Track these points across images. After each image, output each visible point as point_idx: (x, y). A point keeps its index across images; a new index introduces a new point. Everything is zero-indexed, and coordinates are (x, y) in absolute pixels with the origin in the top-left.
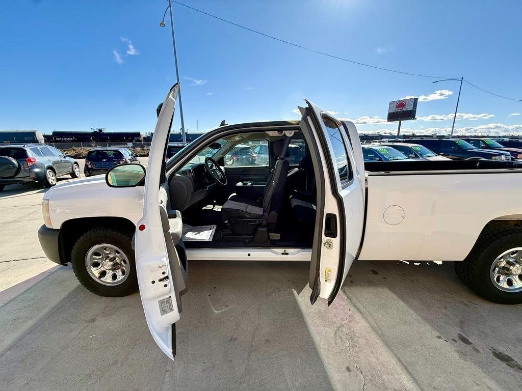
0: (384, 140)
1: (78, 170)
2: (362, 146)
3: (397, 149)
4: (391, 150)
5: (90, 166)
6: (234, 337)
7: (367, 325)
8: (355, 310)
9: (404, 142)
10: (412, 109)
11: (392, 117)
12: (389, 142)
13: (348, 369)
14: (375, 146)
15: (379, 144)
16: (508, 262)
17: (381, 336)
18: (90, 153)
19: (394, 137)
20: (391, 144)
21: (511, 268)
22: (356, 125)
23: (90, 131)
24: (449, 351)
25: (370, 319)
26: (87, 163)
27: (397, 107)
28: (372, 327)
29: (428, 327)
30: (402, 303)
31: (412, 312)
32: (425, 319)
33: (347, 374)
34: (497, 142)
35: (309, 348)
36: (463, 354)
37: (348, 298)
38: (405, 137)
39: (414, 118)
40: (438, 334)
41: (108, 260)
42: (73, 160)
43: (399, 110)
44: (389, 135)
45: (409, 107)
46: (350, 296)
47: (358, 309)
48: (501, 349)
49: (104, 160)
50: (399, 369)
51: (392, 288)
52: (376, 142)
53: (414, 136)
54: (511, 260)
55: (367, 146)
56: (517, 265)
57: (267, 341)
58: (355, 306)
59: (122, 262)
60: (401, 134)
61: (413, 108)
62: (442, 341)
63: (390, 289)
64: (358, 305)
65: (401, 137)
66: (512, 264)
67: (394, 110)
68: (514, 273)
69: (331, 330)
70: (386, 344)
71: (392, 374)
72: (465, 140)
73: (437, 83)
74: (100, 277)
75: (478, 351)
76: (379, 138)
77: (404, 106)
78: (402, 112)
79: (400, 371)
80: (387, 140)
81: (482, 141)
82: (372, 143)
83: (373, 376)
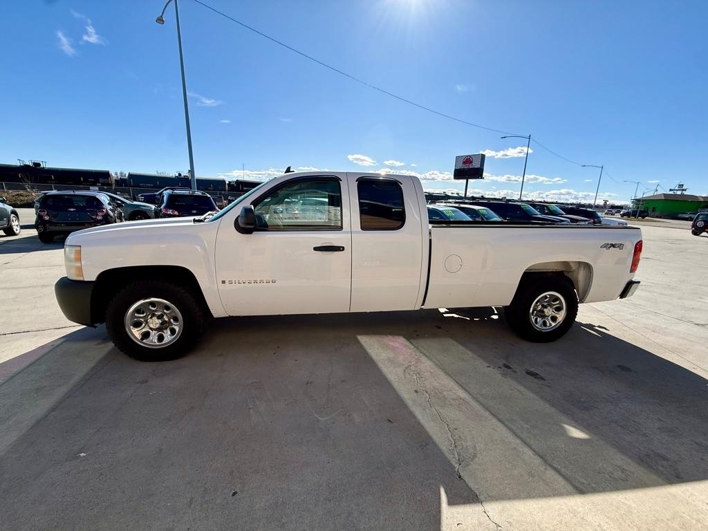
0: (450, 200)
1: (16, 223)
2: (428, 206)
3: (464, 212)
4: (457, 212)
5: (47, 218)
6: (310, 381)
7: (431, 364)
8: (421, 355)
9: (471, 204)
10: (479, 166)
11: (459, 174)
12: (456, 203)
13: (416, 391)
14: (440, 206)
15: (445, 204)
16: (543, 306)
17: (443, 370)
18: (46, 197)
19: (461, 198)
20: (457, 205)
21: (545, 310)
22: (422, 182)
23: (18, 164)
24: (495, 374)
25: (434, 359)
26: (42, 213)
27: (464, 163)
28: (436, 365)
29: (481, 361)
30: (461, 347)
31: (469, 352)
32: (480, 356)
33: (415, 394)
34: (560, 208)
35: (383, 382)
36: (504, 375)
37: (415, 347)
38: (473, 198)
39: (482, 178)
40: (488, 365)
41: (155, 318)
42: (9, 208)
43: (466, 167)
44: (456, 195)
45: (476, 165)
46: (416, 345)
47: (424, 354)
48: (532, 370)
49: (72, 210)
50: (456, 387)
51: (453, 337)
52: (442, 202)
53: (483, 198)
54: (545, 304)
55: (431, 206)
56: (549, 308)
57: (343, 381)
58: (422, 353)
59: (172, 320)
60: (469, 195)
61: (481, 165)
62: (491, 369)
63: (451, 338)
64: (423, 350)
65: (469, 199)
66: (546, 307)
67: (461, 166)
68: (547, 315)
69: (400, 370)
70: (447, 374)
71: (451, 391)
72: (531, 205)
73: (506, 139)
74: (142, 339)
75: (515, 372)
76: (445, 198)
77: (471, 162)
78: (469, 169)
79: (457, 389)
80: (454, 200)
81: (547, 206)
82: (437, 204)
83: (436, 393)
